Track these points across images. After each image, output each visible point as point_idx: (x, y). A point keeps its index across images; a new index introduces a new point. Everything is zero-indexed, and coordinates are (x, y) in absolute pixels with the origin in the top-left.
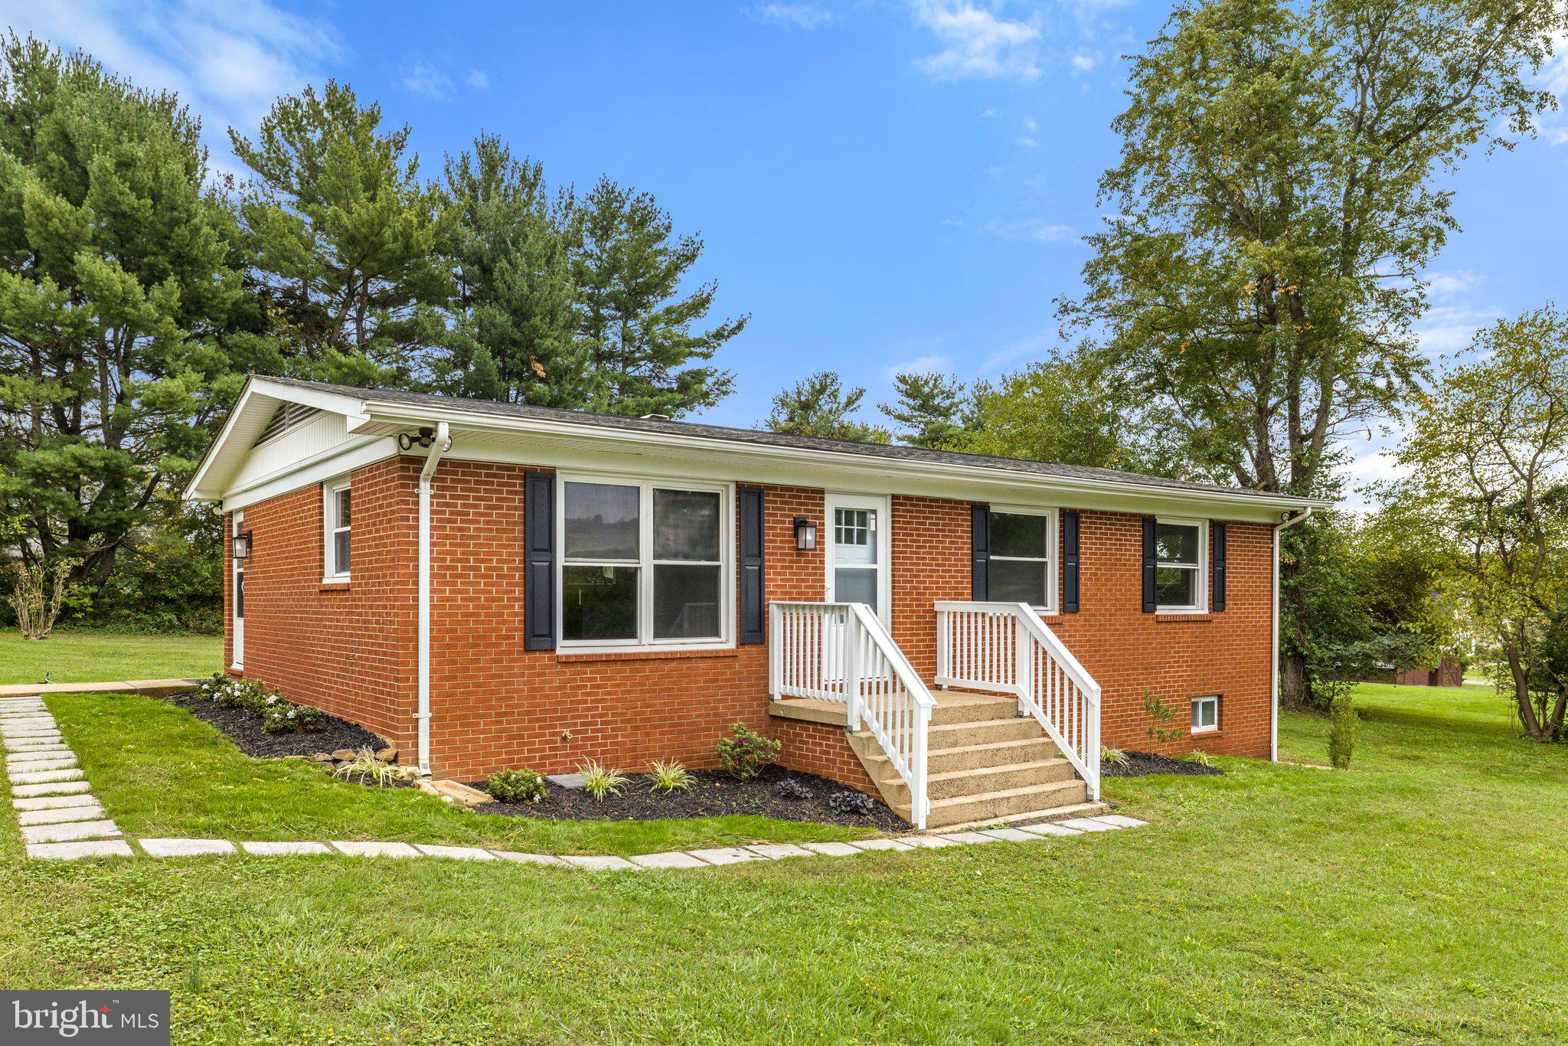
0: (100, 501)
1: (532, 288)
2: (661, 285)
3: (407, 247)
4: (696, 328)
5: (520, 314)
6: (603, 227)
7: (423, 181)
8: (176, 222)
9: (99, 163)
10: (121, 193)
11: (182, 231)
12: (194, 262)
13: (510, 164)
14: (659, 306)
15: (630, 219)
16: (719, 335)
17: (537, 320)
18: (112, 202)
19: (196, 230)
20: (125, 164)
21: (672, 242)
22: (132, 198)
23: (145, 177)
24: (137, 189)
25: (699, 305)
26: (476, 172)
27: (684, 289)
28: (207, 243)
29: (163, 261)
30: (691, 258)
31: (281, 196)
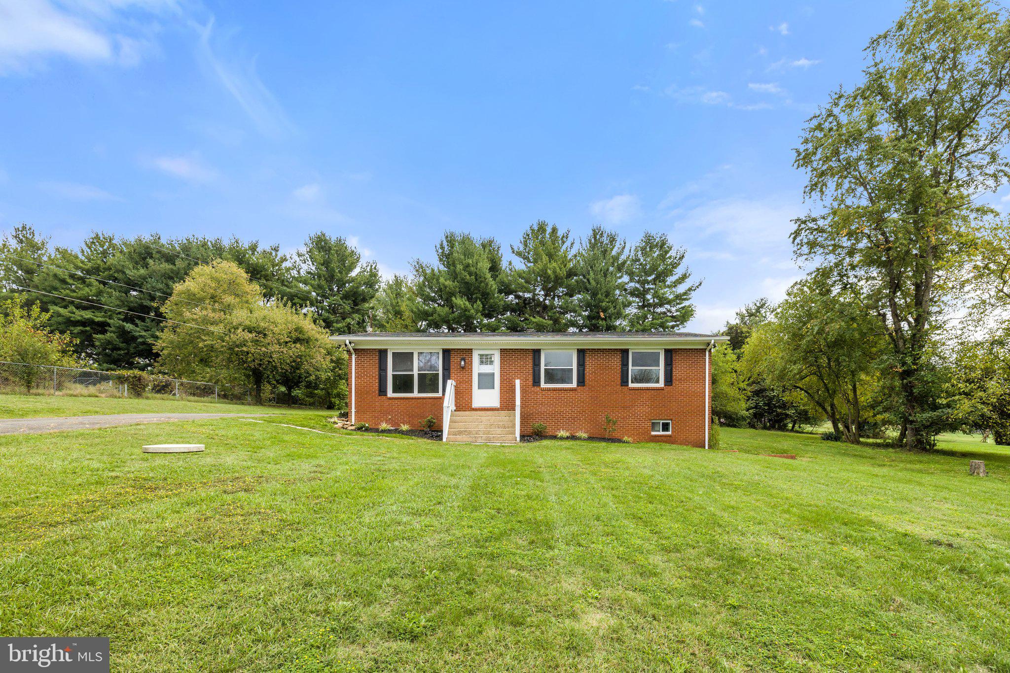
1: (597, 283)
2: (667, 272)
3: (556, 276)
5: (594, 295)
6: (646, 252)
7: (573, 251)
8: (481, 282)
9: (459, 267)
10: (465, 276)
11: (483, 284)
13: (605, 236)
14: (670, 280)
15: (658, 244)
16: (690, 289)
17: (599, 296)
18: (463, 279)
19: (487, 285)
20: (467, 266)
21: (673, 253)
22: (468, 277)
24: (470, 274)
25: (684, 278)
26: (593, 240)
27: (679, 272)
28: (491, 286)
30: (682, 257)
31: (529, 265)
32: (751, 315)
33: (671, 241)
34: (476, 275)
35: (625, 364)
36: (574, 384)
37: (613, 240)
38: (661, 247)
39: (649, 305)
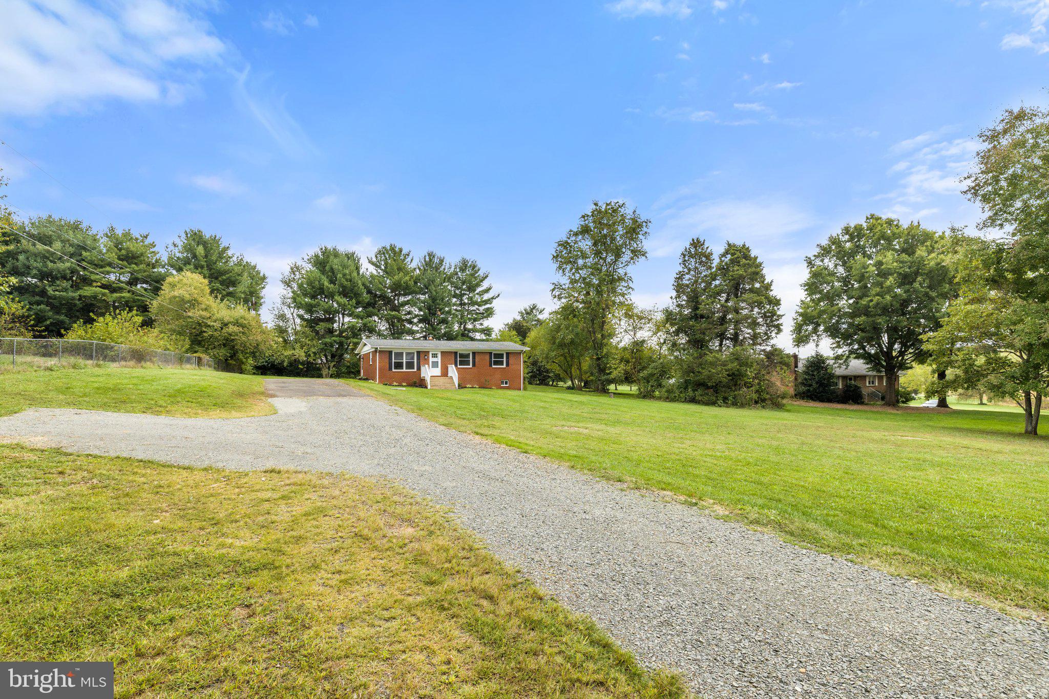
0: (337, 349)
1: (437, 293)
2: (478, 285)
4: (486, 297)
5: (434, 300)
6: (463, 270)
7: (413, 265)
8: (355, 285)
9: (339, 276)
10: (344, 281)
11: (356, 288)
12: (358, 294)
13: (436, 257)
14: (479, 290)
15: (470, 266)
16: (492, 298)
17: (438, 301)
18: (342, 284)
20: (344, 275)
21: (481, 273)
23: (348, 277)
24: (347, 280)
25: (487, 290)
26: (427, 259)
27: (485, 285)
28: (362, 288)
29: (352, 295)
30: (486, 277)
31: (379, 271)
32: (527, 313)
33: (479, 264)
34: (351, 281)
35: (491, 358)
36: (471, 366)
37: (442, 261)
38: (473, 269)
39: (465, 304)
